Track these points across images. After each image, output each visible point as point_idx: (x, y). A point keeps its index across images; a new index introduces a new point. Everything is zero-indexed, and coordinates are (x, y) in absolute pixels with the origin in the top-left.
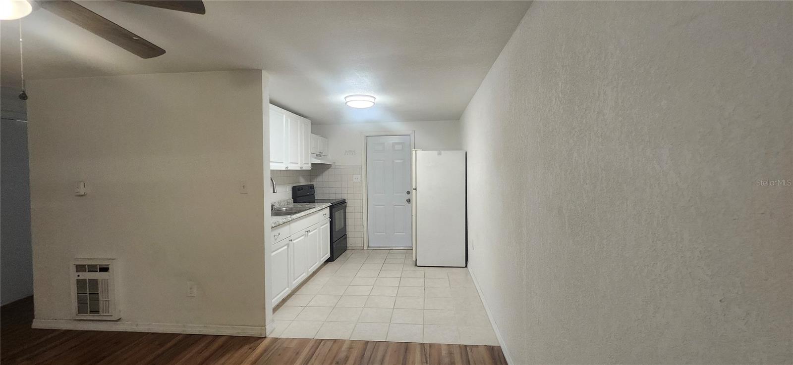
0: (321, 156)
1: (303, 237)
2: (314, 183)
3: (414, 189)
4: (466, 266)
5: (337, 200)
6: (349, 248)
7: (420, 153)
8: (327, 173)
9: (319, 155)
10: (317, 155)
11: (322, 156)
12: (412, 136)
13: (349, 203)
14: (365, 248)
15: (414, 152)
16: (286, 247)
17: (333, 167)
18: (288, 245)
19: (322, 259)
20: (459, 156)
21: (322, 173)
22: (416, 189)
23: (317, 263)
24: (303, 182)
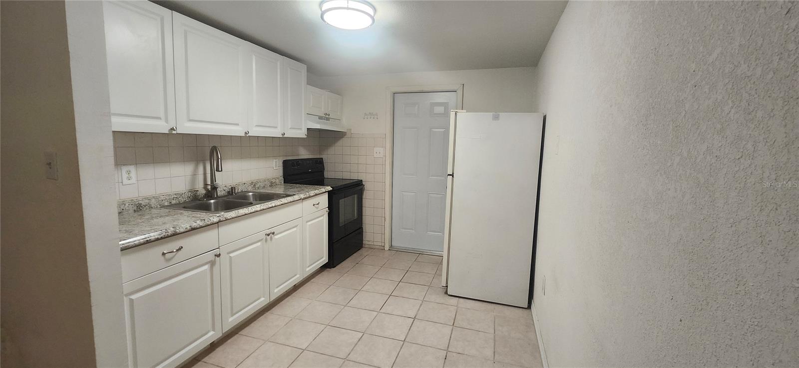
0: (328, 119)
1: (259, 244)
2: (324, 157)
3: (449, 175)
4: (529, 307)
5: (352, 181)
6: (366, 246)
7: (463, 115)
8: (340, 143)
9: (326, 118)
10: (321, 118)
11: (331, 120)
12: (460, 92)
13: (368, 186)
14: (387, 248)
15: (452, 115)
16: (206, 267)
17: (348, 135)
18: (212, 264)
19: (308, 269)
20: (532, 123)
21: (335, 143)
22: (452, 175)
23: (298, 276)
24: (304, 154)
